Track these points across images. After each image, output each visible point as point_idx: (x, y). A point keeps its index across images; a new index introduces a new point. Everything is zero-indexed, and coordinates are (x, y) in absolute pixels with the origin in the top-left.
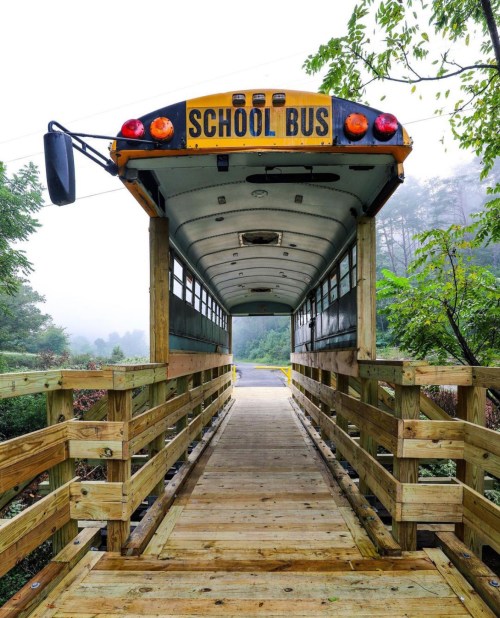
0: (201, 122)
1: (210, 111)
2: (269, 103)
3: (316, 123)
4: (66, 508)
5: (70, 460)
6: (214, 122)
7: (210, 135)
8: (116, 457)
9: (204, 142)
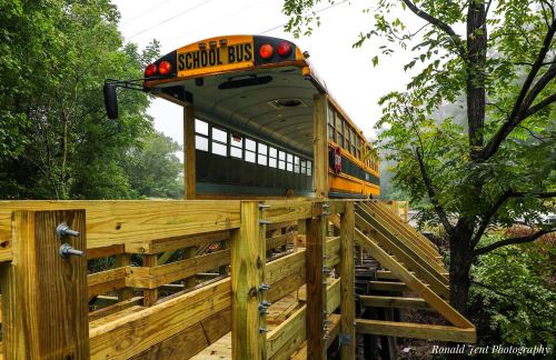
0: (184, 61)
1: (189, 54)
2: (218, 46)
3: (245, 53)
4: (123, 280)
5: (125, 254)
6: (191, 61)
7: (189, 68)
8: (147, 252)
9: (186, 73)
